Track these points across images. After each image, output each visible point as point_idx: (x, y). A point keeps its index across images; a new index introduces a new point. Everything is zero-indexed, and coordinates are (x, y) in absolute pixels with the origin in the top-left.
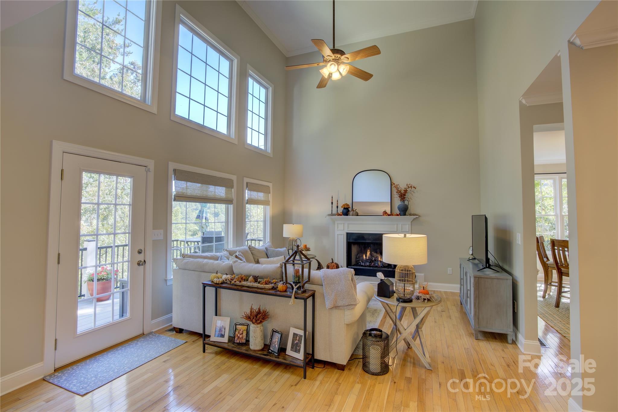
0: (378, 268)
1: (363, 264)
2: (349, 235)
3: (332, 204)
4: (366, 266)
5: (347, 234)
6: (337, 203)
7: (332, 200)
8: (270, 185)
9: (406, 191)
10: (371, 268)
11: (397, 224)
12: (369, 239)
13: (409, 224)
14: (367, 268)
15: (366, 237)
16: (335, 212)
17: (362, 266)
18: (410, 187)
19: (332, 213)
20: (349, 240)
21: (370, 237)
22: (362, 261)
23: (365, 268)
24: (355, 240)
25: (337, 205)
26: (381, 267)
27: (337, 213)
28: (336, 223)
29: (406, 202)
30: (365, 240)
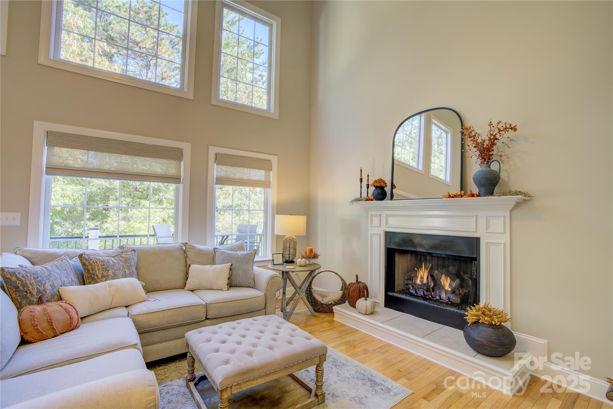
0: (438, 305)
1: (414, 292)
2: (389, 236)
3: (361, 181)
4: (418, 297)
5: (387, 233)
6: (368, 180)
7: (361, 175)
8: (274, 160)
9: (493, 140)
10: (426, 303)
11: (476, 216)
12: (422, 246)
13: (504, 217)
14: (418, 300)
15: (416, 240)
16: (364, 195)
17: (411, 295)
18: (502, 129)
19: (361, 197)
20: (389, 245)
21: (424, 242)
22: (413, 286)
23: (415, 300)
24: (399, 245)
25: (368, 182)
26: (447, 304)
27: (367, 196)
28: (370, 213)
29: (494, 167)
30: (414, 245)
